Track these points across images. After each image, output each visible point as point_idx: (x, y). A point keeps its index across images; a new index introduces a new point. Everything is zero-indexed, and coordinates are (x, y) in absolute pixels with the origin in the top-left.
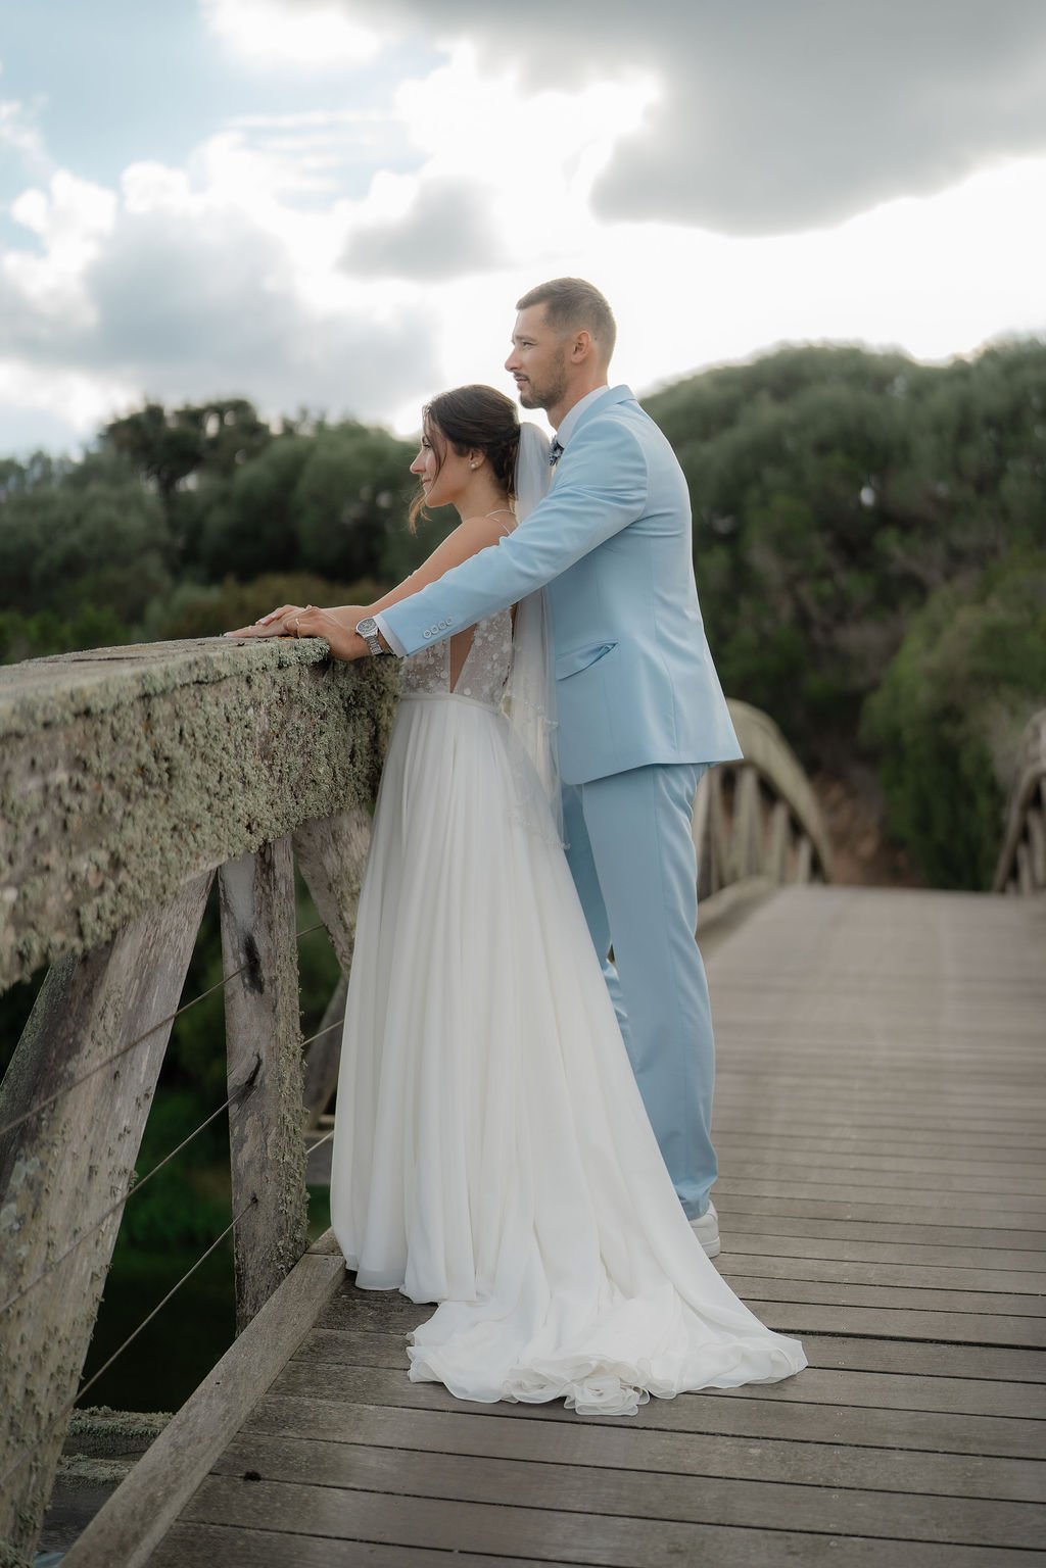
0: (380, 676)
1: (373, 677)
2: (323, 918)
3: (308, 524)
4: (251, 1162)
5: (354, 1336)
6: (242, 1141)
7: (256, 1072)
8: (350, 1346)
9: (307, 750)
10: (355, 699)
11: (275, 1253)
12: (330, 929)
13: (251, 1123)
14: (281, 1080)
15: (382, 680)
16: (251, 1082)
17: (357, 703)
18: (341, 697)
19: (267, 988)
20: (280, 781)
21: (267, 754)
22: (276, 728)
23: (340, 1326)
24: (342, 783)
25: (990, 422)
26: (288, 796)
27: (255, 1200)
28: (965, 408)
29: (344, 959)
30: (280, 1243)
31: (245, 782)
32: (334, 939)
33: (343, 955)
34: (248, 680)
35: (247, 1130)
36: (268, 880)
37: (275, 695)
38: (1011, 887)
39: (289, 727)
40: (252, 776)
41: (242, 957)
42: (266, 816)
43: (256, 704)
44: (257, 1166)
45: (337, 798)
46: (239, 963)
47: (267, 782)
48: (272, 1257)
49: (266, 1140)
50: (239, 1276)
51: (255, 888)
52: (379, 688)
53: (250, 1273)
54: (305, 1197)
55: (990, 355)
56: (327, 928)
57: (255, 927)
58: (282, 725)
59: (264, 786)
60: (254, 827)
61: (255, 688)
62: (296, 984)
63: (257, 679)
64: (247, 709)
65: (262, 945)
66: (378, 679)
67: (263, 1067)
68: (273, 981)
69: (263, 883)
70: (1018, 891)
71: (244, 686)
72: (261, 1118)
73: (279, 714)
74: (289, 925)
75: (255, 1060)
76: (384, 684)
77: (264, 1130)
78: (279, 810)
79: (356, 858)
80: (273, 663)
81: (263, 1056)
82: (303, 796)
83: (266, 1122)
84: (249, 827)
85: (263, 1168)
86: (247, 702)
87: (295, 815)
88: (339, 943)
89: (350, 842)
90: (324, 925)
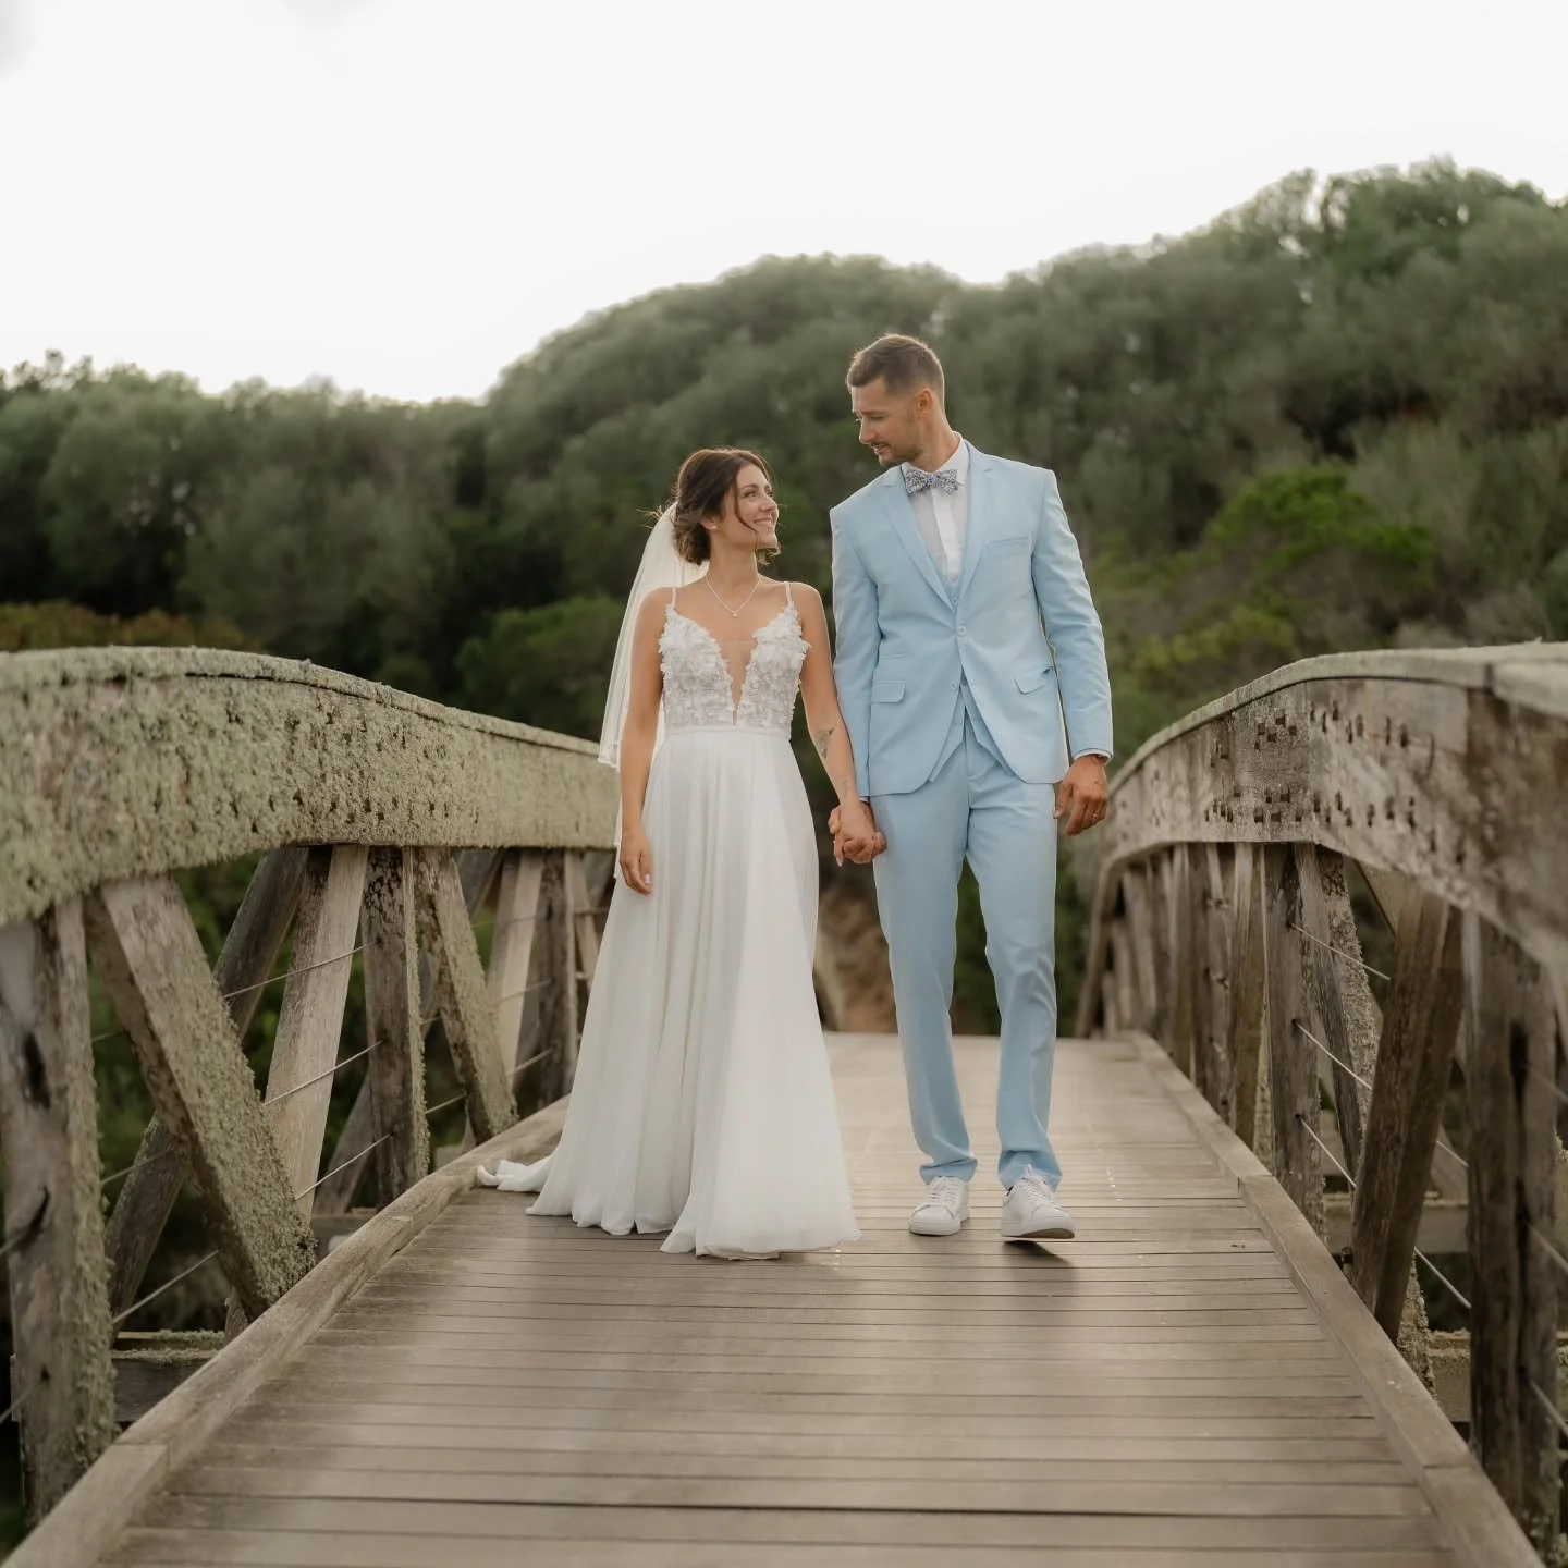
0: (190, 702)
1: (182, 704)
2: (124, 1023)
3: (63, 528)
4: (39, 1326)
5: (180, 1534)
6: (27, 1299)
7: (43, 1209)
8: (174, 1544)
9: (101, 792)
10: (160, 730)
11: (74, 1442)
12: (132, 1035)
13: (38, 1276)
14: (76, 1219)
15: (194, 708)
16: (36, 1224)
17: (163, 736)
18: (142, 726)
19: (54, 1101)
20: (68, 827)
21: (52, 794)
22: (61, 760)
23: (160, 1524)
24: (147, 837)
25: (1065, 374)
26: (78, 849)
27: (45, 1376)
28: (1030, 351)
29: (152, 1077)
30: (80, 1429)
31: (27, 828)
32: (138, 1049)
33: (150, 1072)
34: (26, 698)
35: (33, 1286)
36: (53, 963)
37: (59, 717)
38: (1096, 1034)
39: (76, 760)
40: (33, 820)
41: (21, 1062)
42: (52, 870)
43: (36, 729)
44: (47, 1330)
45: (139, 857)
46: (17, 1069)
47: (52, 827)
48: (68, 1446)
49: (57, 1297)
50: (27, 1474)
51: (35, 972)
52: (189, 719)
53: (41, 1469)
54: (110, 1374)
55: (1065, 273)
56: (128, 1034)
57: (37, 1023)
58: (69, 757)
59: (48, 833)
60: (37, 882)
61: (34, 708)
62: (91, 1099)
63: (36, 696)
64: (24, 733)
65: (46, 1046)
66: (188, 707)
67: (52, 1205)
68: (62, 1092)
69: (47, 966)
70: (1103, 1036)
71: (19, 705)
72: (51, 1269)
73: (65, 743)
74: (81, 1021)
75: (40, 1197)
76: (196, 713)
77: (55, 1284)
78: (68, 864)
79: (165, 942)
80: (55, 678)
81: (52, 1189)
82: (97, 849)
83: (57, 1273)
84: (30, 882)
85: (55, 1334)
86: (25, 723)
87: (87, 873)
88: (145, 1054)
89: (156, 923)
90: (125, 1031)
